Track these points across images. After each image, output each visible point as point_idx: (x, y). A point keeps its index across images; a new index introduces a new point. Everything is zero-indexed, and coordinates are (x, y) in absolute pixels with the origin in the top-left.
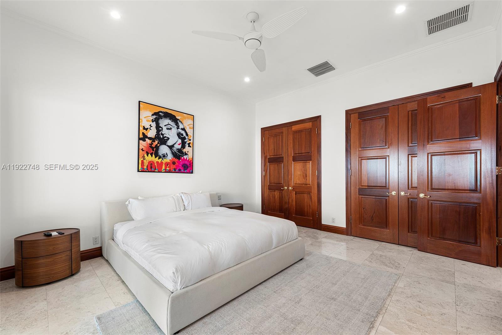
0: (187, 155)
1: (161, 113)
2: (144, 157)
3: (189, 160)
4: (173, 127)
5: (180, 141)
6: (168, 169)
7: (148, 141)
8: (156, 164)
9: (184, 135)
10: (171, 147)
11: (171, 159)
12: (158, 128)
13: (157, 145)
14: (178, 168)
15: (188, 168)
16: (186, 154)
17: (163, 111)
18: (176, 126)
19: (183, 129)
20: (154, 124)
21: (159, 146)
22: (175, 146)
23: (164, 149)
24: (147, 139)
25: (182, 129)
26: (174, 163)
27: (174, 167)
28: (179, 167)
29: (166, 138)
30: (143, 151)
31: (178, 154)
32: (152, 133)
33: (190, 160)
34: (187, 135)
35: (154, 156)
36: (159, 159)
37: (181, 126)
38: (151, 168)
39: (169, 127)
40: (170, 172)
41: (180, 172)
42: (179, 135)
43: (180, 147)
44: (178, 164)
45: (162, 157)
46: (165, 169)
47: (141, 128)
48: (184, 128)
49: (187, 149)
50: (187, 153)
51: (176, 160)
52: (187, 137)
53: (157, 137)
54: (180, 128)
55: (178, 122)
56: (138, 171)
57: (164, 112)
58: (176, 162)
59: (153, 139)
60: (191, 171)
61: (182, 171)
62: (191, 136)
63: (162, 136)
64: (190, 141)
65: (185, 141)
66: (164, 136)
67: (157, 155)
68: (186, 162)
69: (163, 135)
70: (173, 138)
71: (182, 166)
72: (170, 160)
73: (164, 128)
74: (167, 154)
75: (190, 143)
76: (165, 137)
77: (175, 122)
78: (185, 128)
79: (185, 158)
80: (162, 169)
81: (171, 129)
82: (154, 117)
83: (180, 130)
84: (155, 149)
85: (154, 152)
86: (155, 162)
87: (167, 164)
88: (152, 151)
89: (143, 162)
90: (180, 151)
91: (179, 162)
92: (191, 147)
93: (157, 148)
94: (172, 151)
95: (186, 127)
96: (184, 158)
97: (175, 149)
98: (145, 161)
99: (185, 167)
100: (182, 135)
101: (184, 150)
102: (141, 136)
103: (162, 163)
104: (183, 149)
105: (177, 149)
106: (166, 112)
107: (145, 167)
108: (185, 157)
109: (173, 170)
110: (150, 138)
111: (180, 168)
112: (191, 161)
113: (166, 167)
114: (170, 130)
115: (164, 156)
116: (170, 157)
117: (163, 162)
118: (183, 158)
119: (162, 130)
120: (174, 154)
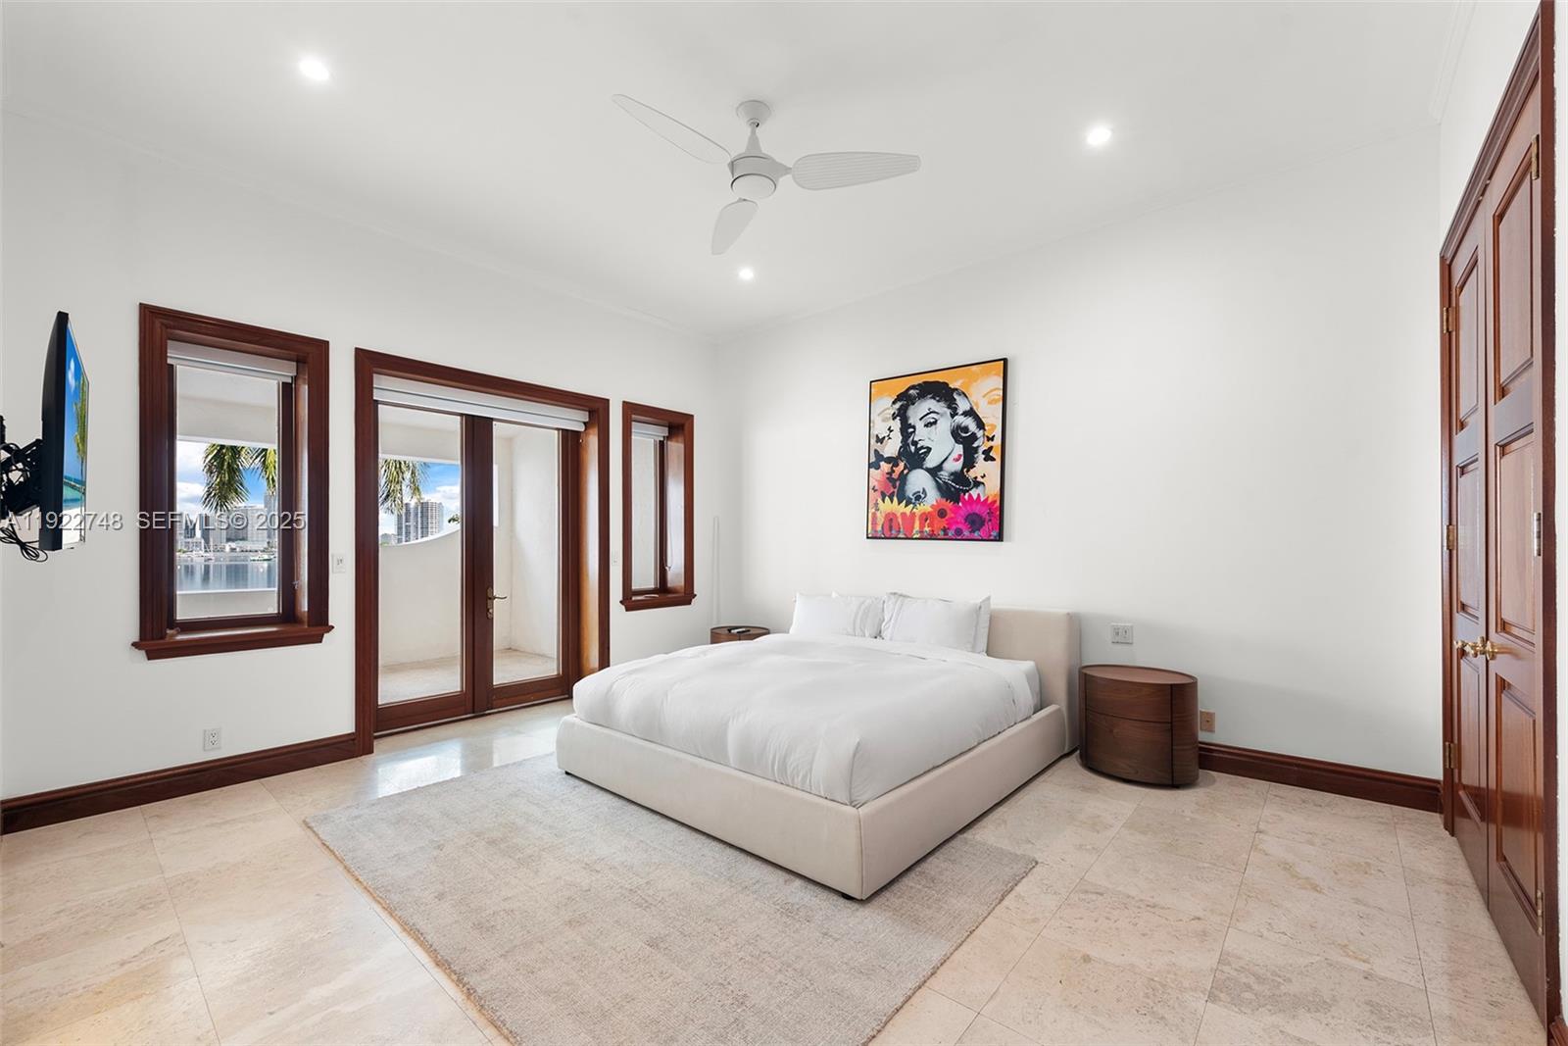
0: (981, 487)
1: (911, 392)
2: (876, 504)
3: (987, 500)
4: (942, 416)
5: (959, 449)
6: (927, 529)
7: (885, 467)
8: (900, 520)
9: (972, 427)
10: (934, 472)
11: (935, 503)
12: (907, 429)
13: (903, 471)
14: (954, 527)
15: (983, 524)
16: (977, 484)
17: (916, 383)
18: (948, 411)
19: (971, 413)
20: (896, 425)
21: (908, 473)
22: (945, 465)
23: (918, 480)
24: (882, 463)
25: (965, 414)
26: (942, 513)
27: (943, 523)
28: (957, 523)
29: (923, 451)
30: (875, 491)
31: (955, 487)
32: (892, 448)
33: (989, 501)
34: (981, 425)
35: (895, 499)
36: (906, 506)
37: (963, 405)
38: (891, 528)
39: (930, 418)
40: (932, 537)
41: (959, 536)
42: (958, 433)
43: (957, 466)
44: (953, 515)
45: (913, 501)
46: (921, 532)
47: (873, 441)
48: (972, 408)
49: (982, 468)
50: (979, 479)
51: (949, 505)
52: (980, 434)
53: (904, 452)
54: (961, 413)
55: (955, 396)
56: (868, 538)
57: (919, 385)
58: (948, 511)
59: (893, 461)
60: (994, 533)
61: (966, 533)
62: (994, 427)
63: (913, 448)
64: (991, 443)
65: (975, 445)
66: (919, 446)
67: (902, 497)
68: (977, 509)
69: (915, 443)
70: (941, 447)
71: (966, 520)
72: (932, 506)
73: (920, 425)
74: (924, 490)
75: (991, 448)
76: (922, 448)
77: (946, 401)
78: (975, 408)
79: (975, 497)
80: (914, 532)
81: (935, 423)
82: (898, 405)
83: (960, 419)
84: (898, 483)
85: (896, 490)
86: (899, 515)
87: (925, 517)
88: (892, 490)
89: (874, 516)
90: (959, 477)
91: (956, 510)
92: (993, 459)
93: (903, 478)
94: (937, 481)
95: (977, 404)
96: (970, 496)
97: (944, 475)
98: (878, 513)
99: (973, 523)
100: (966, 429)
101: (972, 474)
102: (873, 459)
103: (913, 515)
104: (967, 471)
105: (952, 474)
106: (925, 382)
107: (879, 528)
108: (974, 493)
109: (942, 533)
110: (889, 460)
111: (960, 526)
112: (995, 502)
113: (922, 526)
114: (934, 427)
115: (918, 498)
116: (933, 497)
117: (914, 513)
118: (966, 497)
119: (914, 432)
120: (944, 490)
